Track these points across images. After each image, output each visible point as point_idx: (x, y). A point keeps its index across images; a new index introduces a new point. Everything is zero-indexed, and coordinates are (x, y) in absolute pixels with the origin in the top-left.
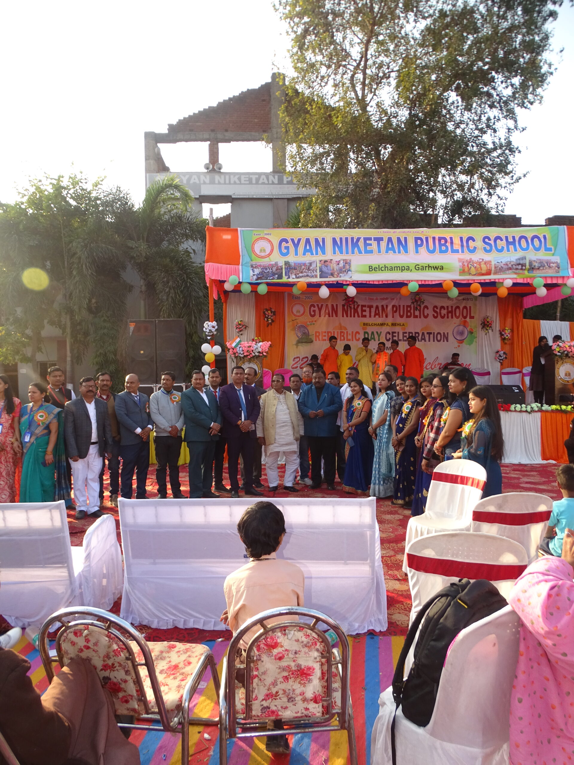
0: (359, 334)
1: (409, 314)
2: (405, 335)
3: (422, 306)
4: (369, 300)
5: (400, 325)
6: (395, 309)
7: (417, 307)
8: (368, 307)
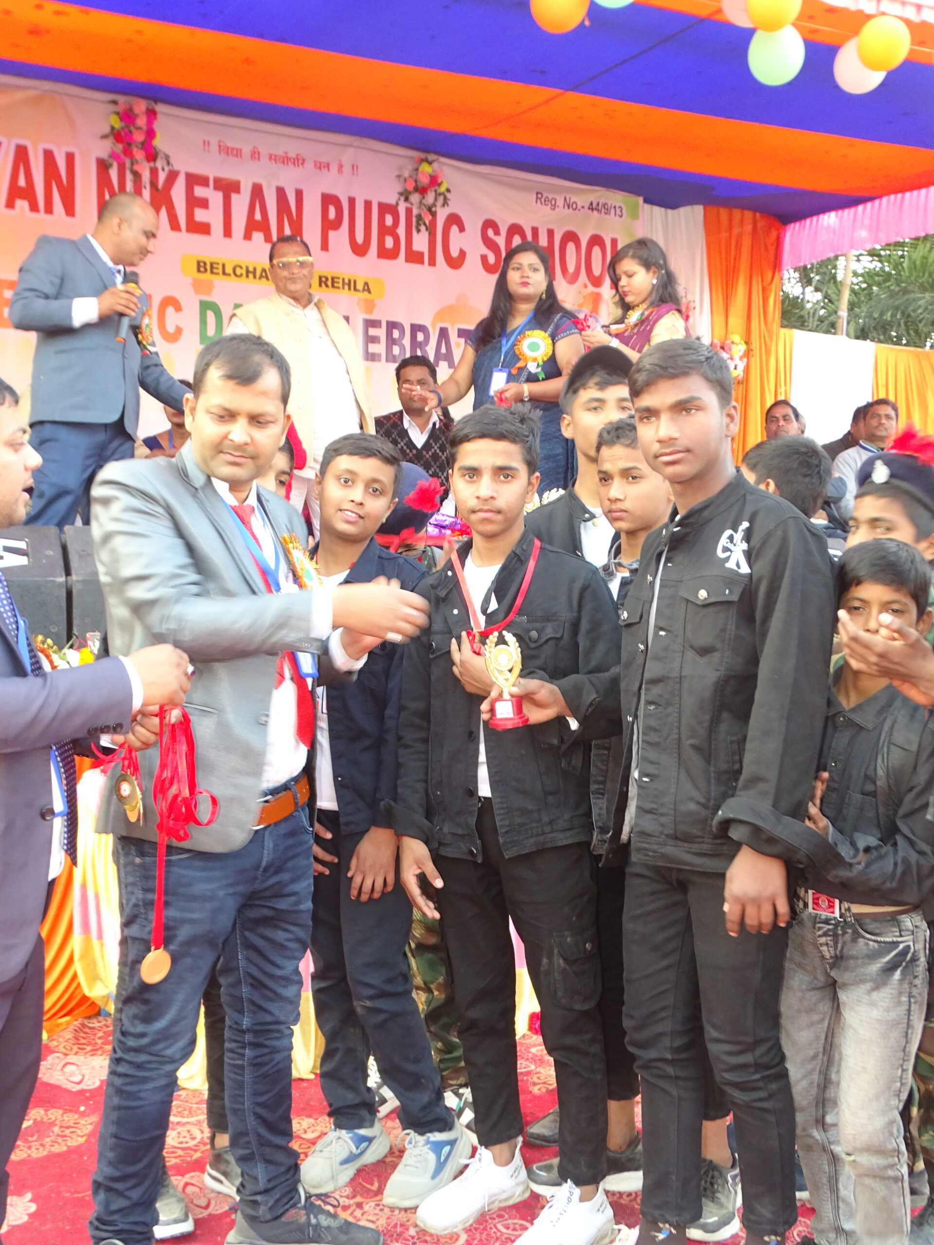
0: (178, 308)
1: (389, 242)
2: (372, 332)
3: (442, 215)
4: (223, 155)
5: (355, 289)
6: (332, 213)
7: (419, 217)
8: (216, 188)
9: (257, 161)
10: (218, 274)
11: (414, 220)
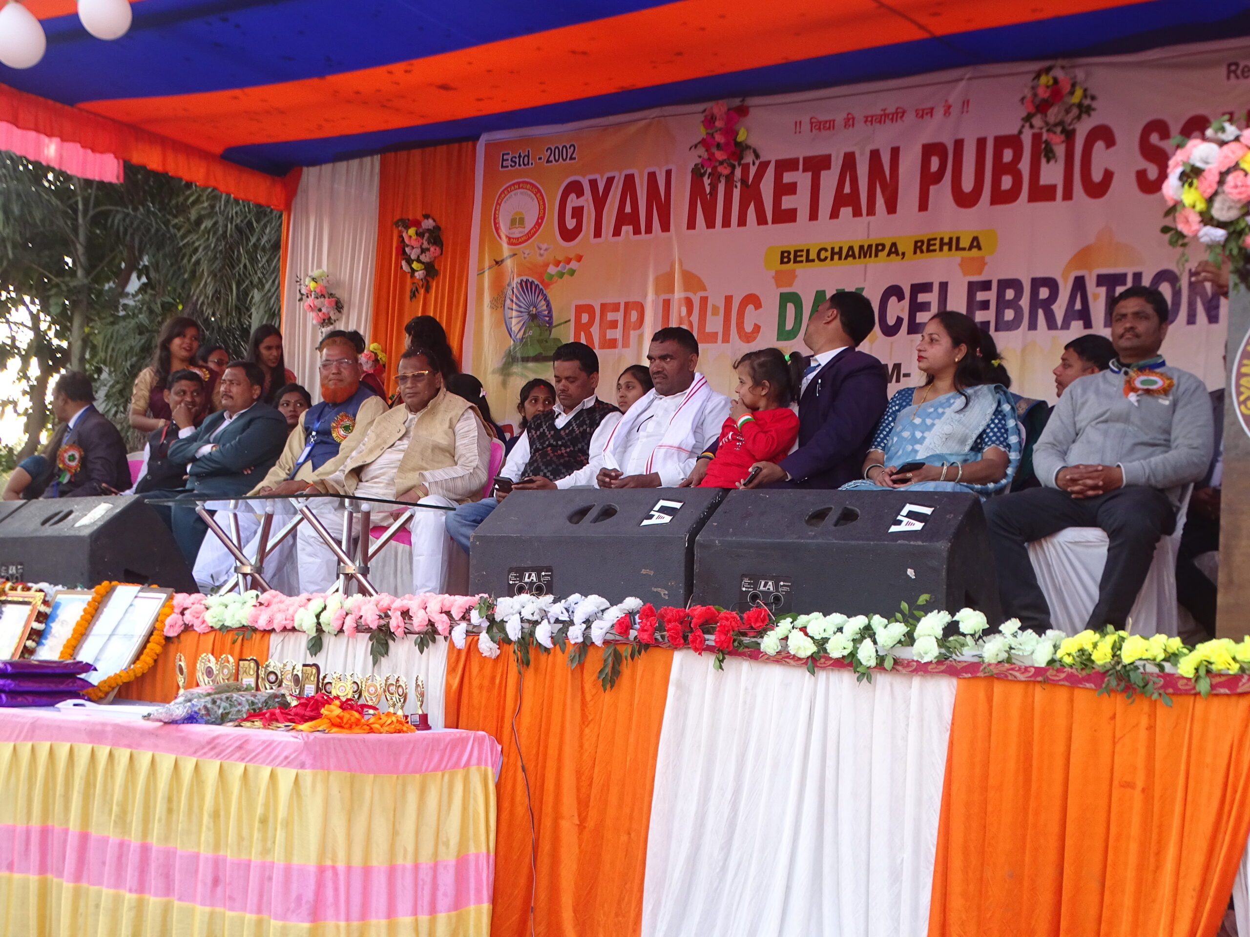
0: (758, 305)
1: (1007, 182)
2: (980, 296)
3: (1082, 131)
4: (815, 132)
5: (958, 248)
6: (934, 163)
7: (1046, 142)
8: (804, 171)
9: (851, 128)
10: (801, 262)
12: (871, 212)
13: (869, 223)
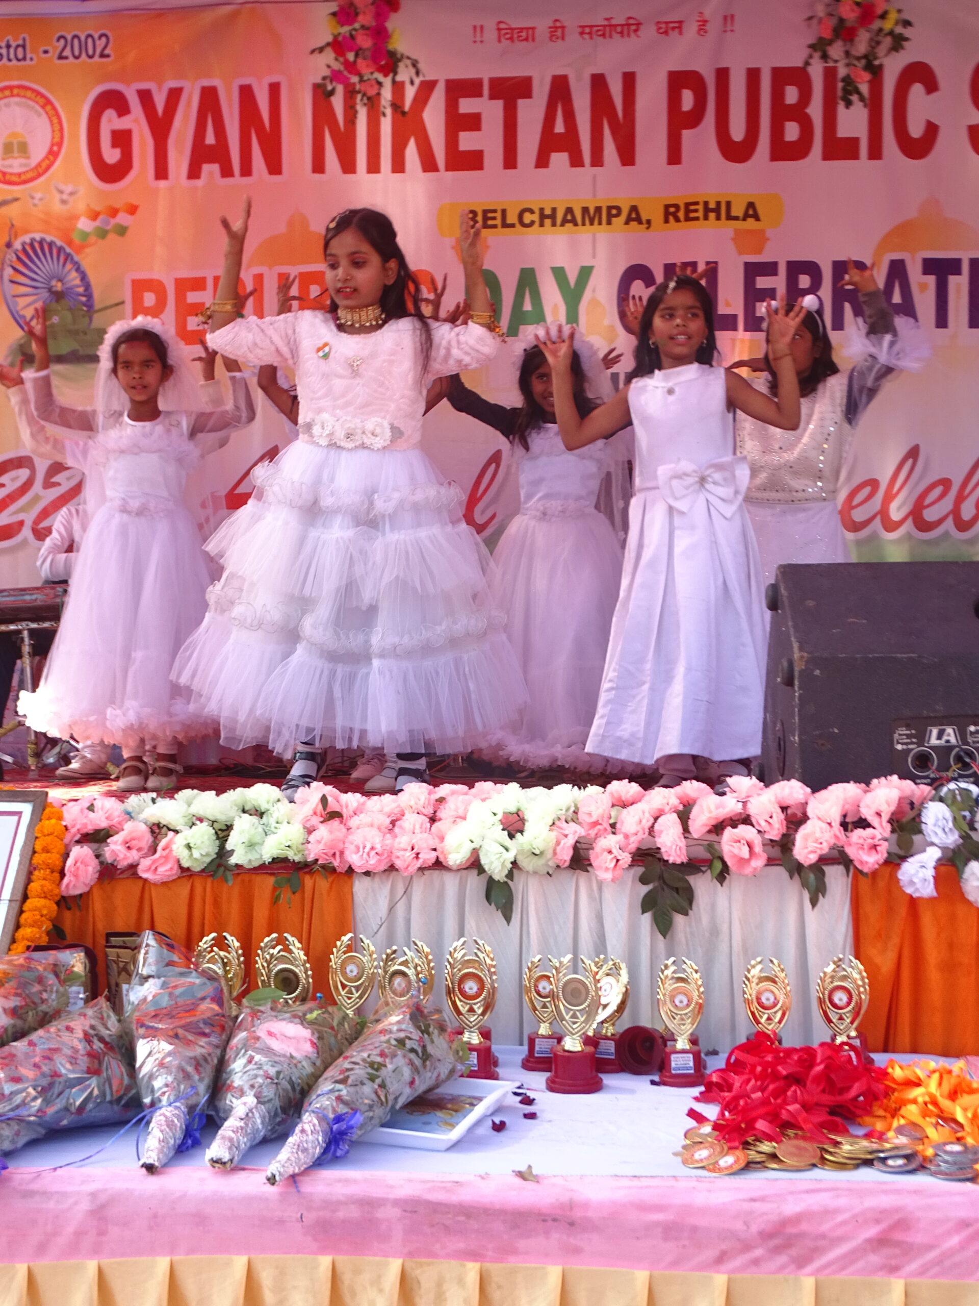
3: (891, 69)
4: (505, 43)
5: (730, 217)
6: (688, 100)
7: (847, 80)
8: (492, 97)
9: (560, 41)
10: (495, 226)
11: (840, 85)
12: (597, 161)
13: (594, 177)
